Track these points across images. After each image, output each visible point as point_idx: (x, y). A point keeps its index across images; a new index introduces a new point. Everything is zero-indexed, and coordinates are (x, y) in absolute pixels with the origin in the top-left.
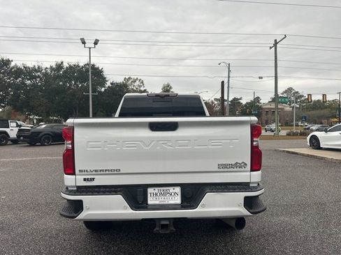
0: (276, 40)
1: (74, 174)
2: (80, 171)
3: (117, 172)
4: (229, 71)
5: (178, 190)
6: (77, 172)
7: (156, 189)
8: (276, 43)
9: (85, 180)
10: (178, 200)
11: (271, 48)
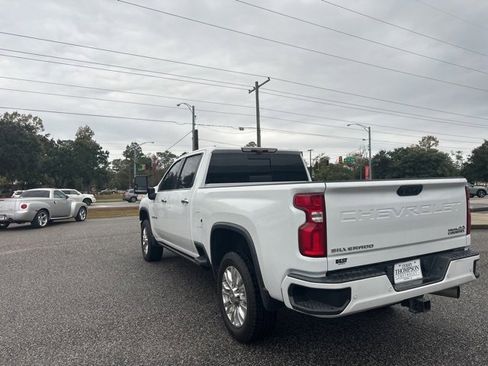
0: (257, 83)
1: (325, 255)
2: (333, 251)
3: (369, 248)
4: (194, 117)
5: (418, 263)
6: (329, 252)
7: (402, 264)
8: (257, 87)
9: (337, 261)
10: (418, 275)
11: (250, 92)
